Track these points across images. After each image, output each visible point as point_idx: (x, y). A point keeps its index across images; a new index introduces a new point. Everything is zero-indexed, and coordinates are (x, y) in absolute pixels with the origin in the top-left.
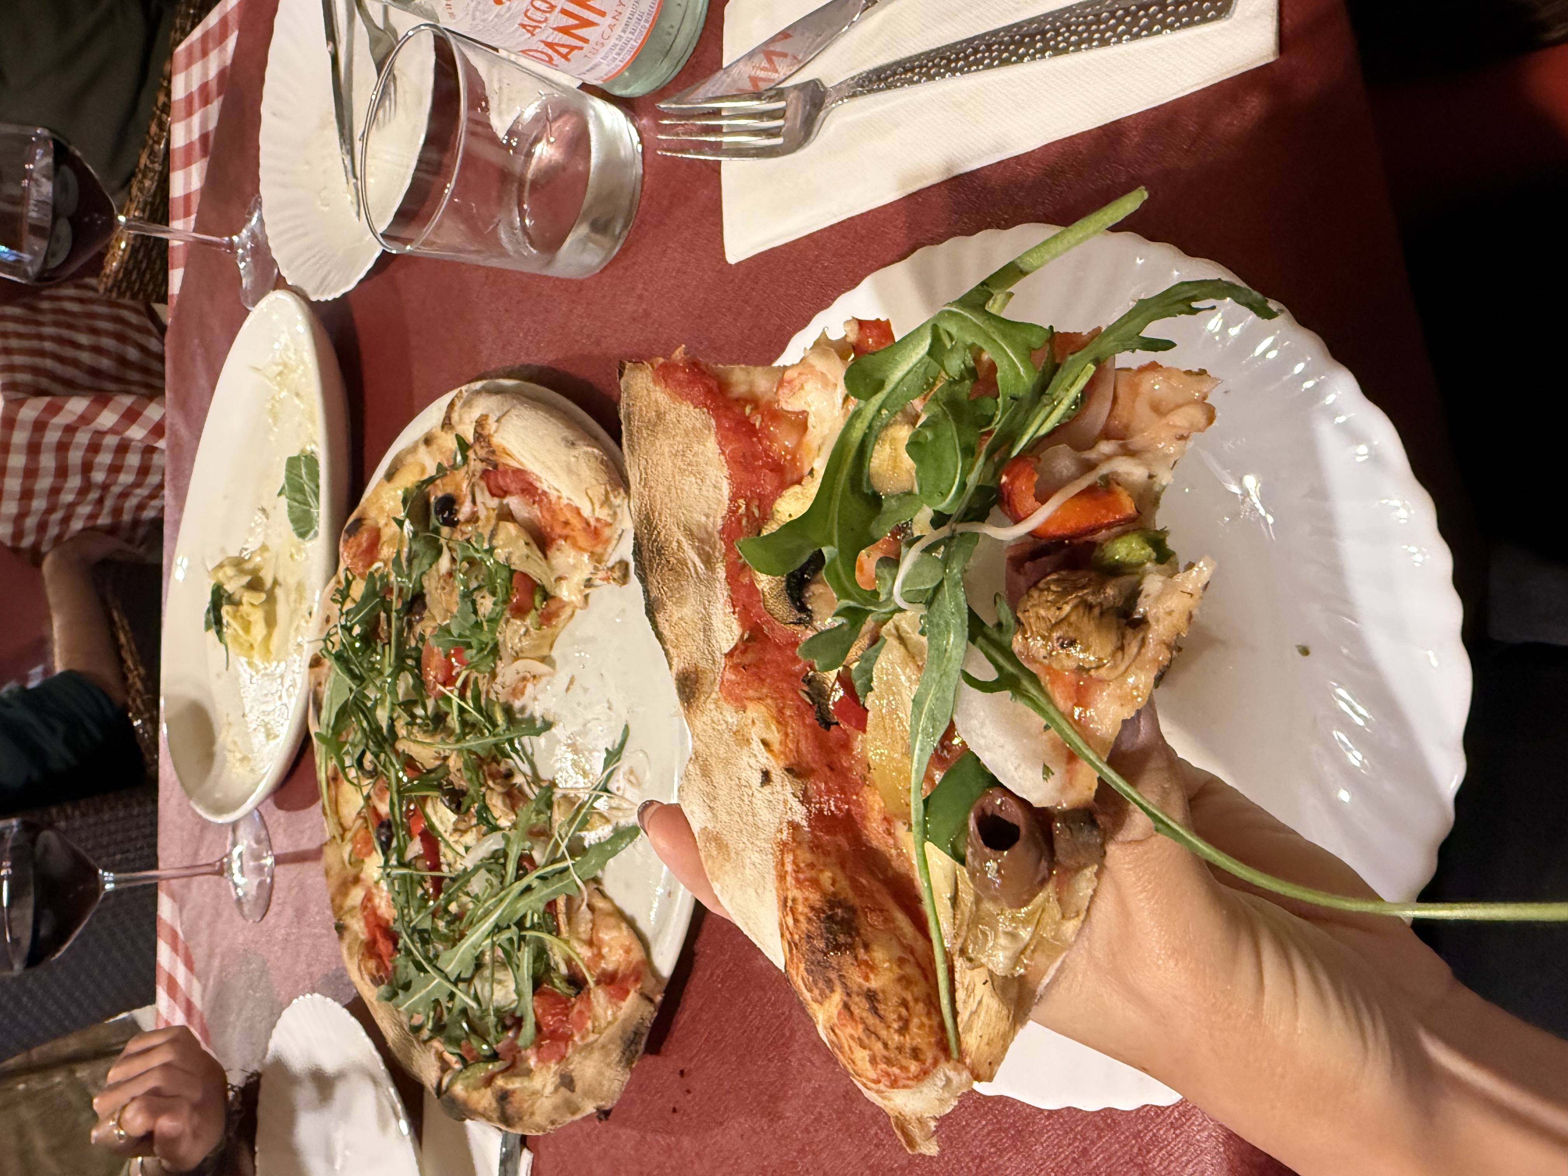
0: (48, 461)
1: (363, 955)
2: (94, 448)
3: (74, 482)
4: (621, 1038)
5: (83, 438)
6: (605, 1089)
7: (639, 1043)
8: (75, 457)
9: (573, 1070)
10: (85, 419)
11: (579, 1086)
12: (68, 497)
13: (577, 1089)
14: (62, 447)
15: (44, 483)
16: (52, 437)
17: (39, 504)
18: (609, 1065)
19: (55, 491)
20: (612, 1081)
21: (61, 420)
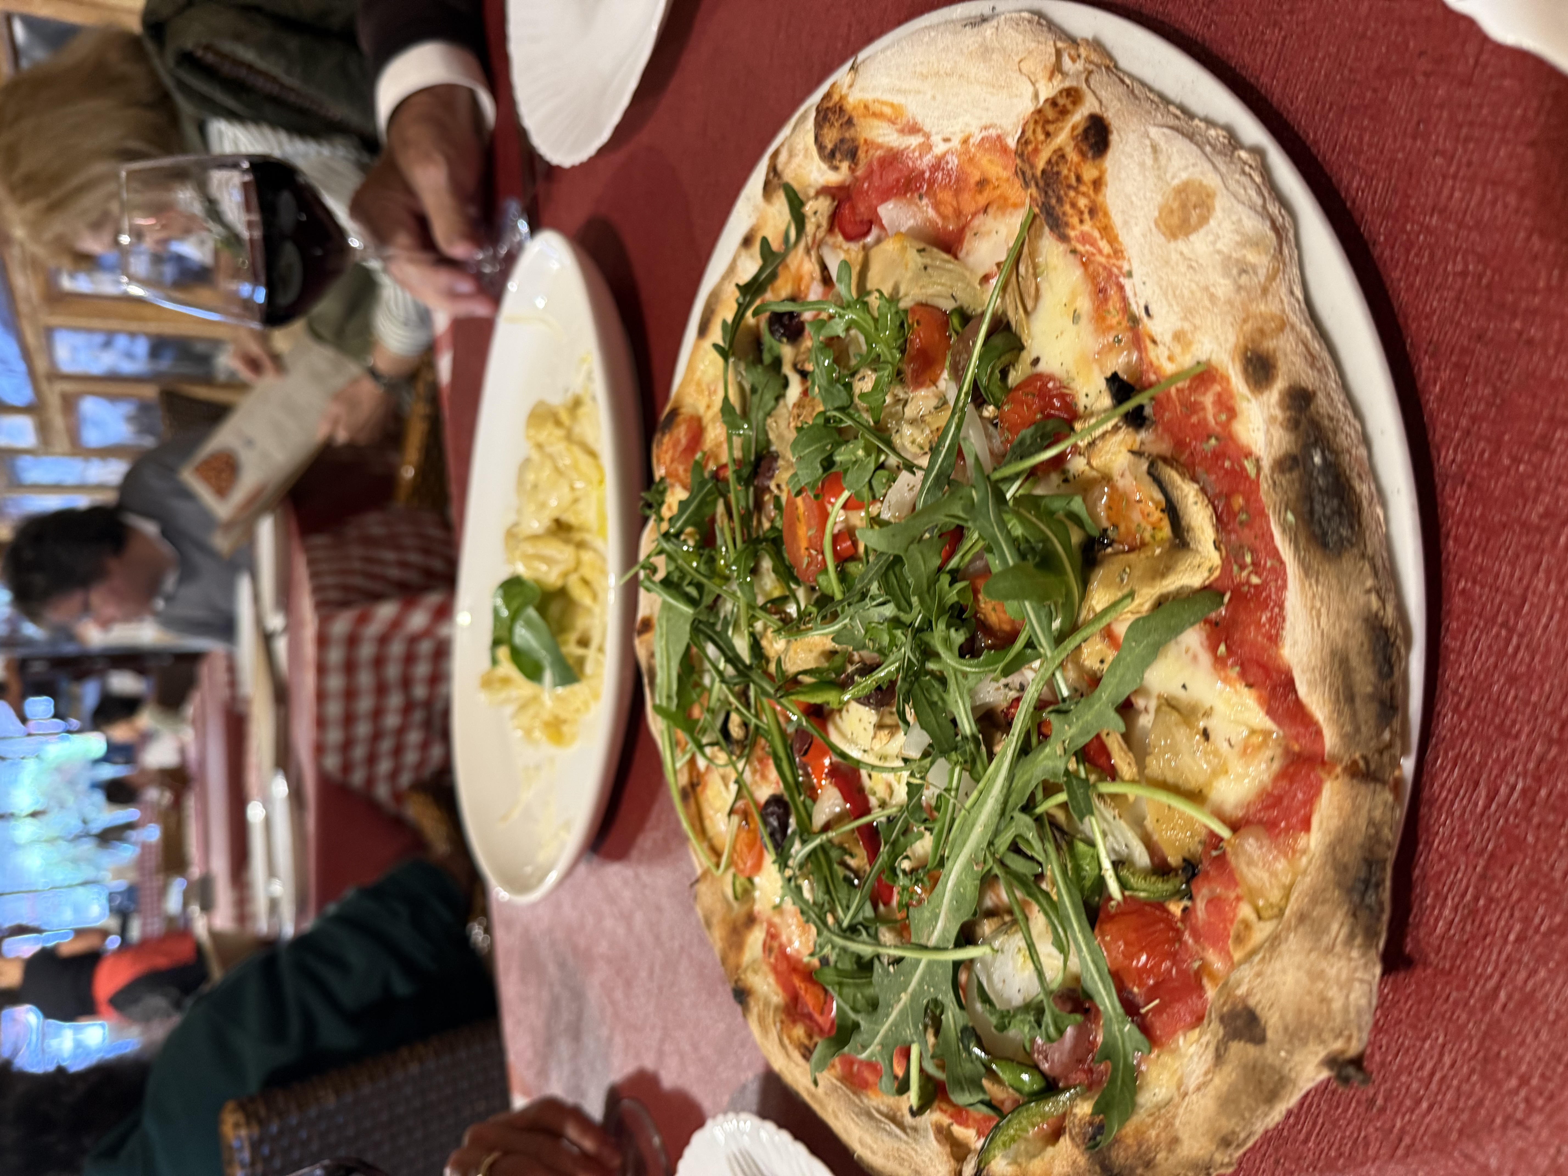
0: (365, 679)
1: (782, 1022)
2: (410, 659)
3: (395, 700)
4: (1339, 885)
5: (397, 649)
6: (1337, 1005)
7: (1378, 885)
8: (393, 671)
9: (1249, 993)
10: (396, 624)
11: (1272, 1021)
12: (392, 721)
13: (1270, 1034)
14: (379, 662)
15: (365, 704)
16: (366, 651)
17: (363, 729)
18: (1329, 950)
19: (377, 714)
20: (1346, 986)
21: (373, 629)
